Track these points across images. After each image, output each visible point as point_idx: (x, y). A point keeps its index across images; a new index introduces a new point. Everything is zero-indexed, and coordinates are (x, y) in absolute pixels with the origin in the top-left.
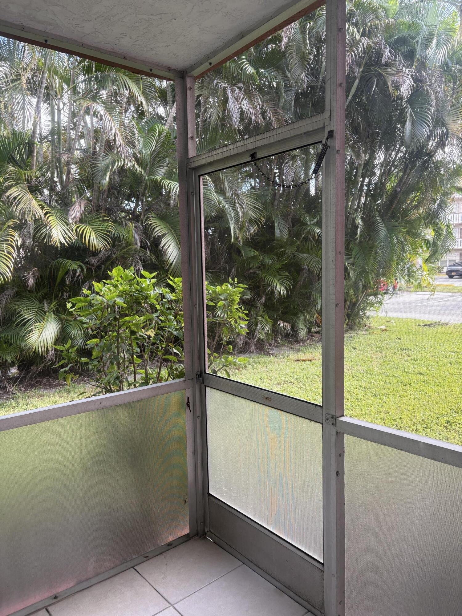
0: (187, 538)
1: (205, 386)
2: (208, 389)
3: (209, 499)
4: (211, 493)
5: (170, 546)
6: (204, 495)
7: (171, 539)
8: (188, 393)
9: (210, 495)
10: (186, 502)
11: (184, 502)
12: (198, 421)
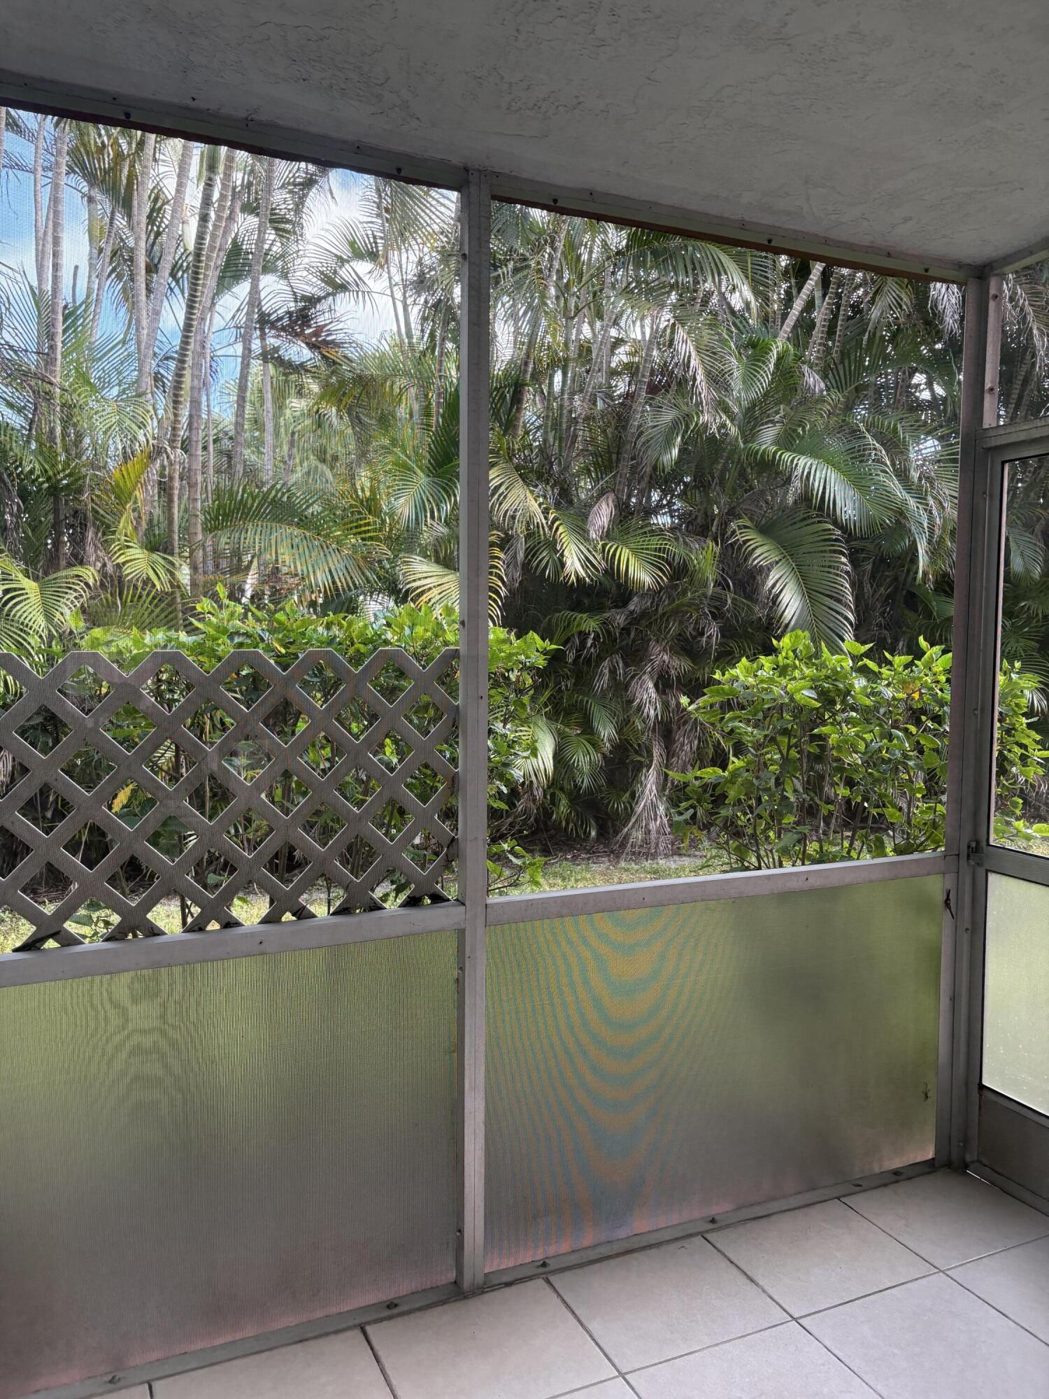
0: (929, 1167)
1: (987, 871)
2: (992, 878)
3: (980, 1095)
4: (986, 1082)
5: (898, 1176)
6: (967, 1084)
7: (897, 1163)
8: (949, 882)
9: (982, 1087)
10: (927, 1097)
11: (923, 1096)
12: (966, 938)
